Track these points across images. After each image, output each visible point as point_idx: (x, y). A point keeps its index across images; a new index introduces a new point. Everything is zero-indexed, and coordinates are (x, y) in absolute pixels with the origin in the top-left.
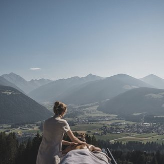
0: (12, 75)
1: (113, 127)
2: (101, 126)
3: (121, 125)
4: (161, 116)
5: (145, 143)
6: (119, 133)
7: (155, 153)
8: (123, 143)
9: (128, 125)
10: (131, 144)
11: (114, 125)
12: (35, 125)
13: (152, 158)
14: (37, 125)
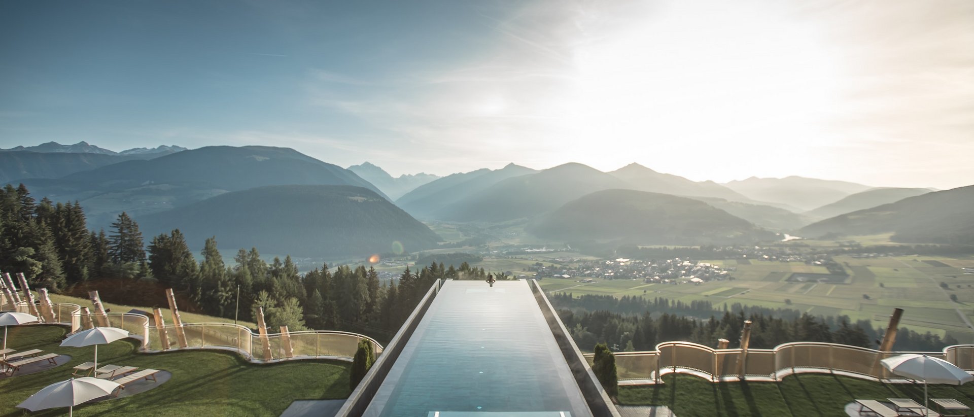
0: (367, 165)
1: (555, 265)
2: (531, 263)
3: (572, 262)
4: (653, 247)
5: (619, 299)
6: (566, 276)
7: (640, 317)
8: (575, 296)
9: (585, 261)
10: (589, 300)
11: (557, 262)
12: (409, 258)
13: (634, 328)
14: (413, 259)
